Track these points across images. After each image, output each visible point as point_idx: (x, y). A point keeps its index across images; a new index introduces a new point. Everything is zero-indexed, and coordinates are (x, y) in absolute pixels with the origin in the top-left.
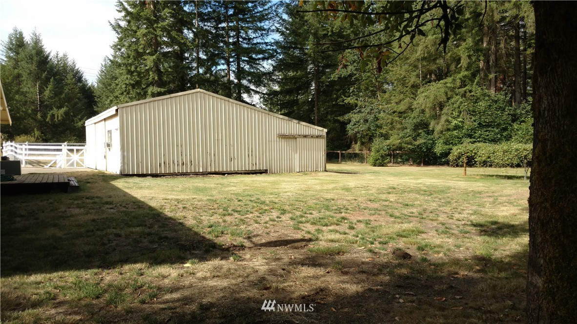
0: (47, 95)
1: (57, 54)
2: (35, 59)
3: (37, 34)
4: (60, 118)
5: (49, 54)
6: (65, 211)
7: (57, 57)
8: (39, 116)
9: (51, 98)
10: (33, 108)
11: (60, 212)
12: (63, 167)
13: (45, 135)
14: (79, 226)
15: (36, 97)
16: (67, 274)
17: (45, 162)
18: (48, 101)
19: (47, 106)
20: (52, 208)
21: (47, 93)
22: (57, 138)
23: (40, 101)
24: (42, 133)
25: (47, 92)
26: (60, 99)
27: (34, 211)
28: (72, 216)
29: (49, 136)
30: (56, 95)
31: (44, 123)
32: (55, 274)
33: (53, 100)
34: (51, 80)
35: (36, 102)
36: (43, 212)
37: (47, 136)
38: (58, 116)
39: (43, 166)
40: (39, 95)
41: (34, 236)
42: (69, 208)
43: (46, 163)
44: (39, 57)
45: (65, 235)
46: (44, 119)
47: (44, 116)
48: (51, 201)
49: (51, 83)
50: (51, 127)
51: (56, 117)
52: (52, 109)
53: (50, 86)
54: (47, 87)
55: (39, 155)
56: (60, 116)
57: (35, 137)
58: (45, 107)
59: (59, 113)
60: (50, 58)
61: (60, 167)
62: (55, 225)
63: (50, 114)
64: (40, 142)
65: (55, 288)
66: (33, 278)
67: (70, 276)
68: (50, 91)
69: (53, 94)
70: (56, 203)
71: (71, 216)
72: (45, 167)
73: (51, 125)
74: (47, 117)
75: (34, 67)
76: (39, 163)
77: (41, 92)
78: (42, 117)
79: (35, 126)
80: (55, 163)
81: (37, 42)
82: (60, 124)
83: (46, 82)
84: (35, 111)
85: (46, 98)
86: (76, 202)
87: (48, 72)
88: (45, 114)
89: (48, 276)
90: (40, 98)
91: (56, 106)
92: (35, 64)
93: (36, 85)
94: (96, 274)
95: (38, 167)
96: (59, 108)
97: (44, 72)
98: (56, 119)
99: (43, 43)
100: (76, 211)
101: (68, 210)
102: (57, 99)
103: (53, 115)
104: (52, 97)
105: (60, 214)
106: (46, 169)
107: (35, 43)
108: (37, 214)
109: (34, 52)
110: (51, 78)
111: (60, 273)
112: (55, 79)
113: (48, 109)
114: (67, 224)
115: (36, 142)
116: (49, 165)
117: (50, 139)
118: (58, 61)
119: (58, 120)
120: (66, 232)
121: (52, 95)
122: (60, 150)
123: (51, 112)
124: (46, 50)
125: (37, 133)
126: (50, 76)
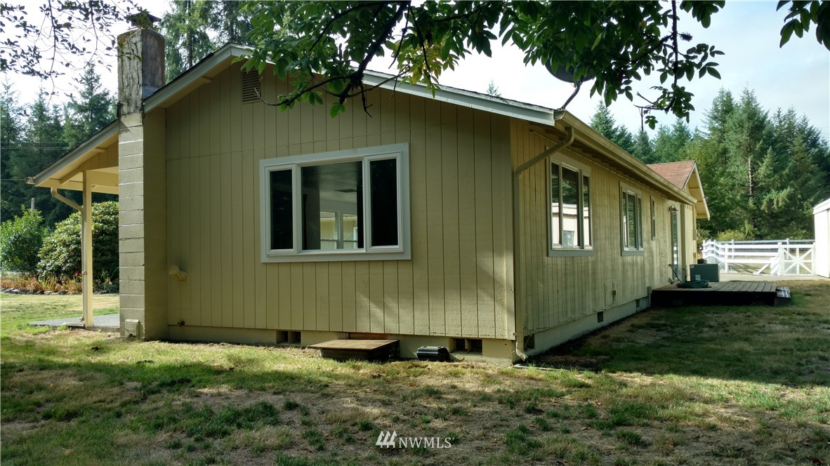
0: (762, 173)
1: (779, 112)
2: (746, 125)
3: (750, 92)
4: (780, 204)
5: (766, 114)
6: (764, 326)
7: (779, 116)
8: (751, 202)
9: (768, 176)
10: (743, 192)
11: (756, 327)
12: (779, 274)
13: (759, 230)
14: (776, 343)
15: (747, 177)
16: (745, 384)
17: (755, 266)
18: (765, 181)
19: (762, 189)
20: (747, 321)
21: (762, 170)
22: (777, 233)
23: (753, 182)
24: (755, 226)
25: (762, 168)
26: (781, 176)
27: (725, 323)
28: (771, 332)
29: (765, 230)
30: (775, 171)
31: (757, 212)
32: (732, 382)
33: (772, 179)
34: (768, 151)
35: (747, 185)
36: (736, 325)
37: (762, 231)
38: (778, 202)
39: (751, 272)
40: (752, 174)
41: (719, 347)
42: (770, 323)
43: (756, 268)
44: (751, 122)
45: (755, 350)
46: (758, 207)
47: (758, 203)
48: (749, 314)
49: (768, 156)
50: (768, 217)
51: (775, 203)
52: (769, 191)
53: (767, 160)
54: (763, 162)
55: (749, 257)
56: (780, 200)
57: (744, 233)
58: (759, 189)
59: (780, 197)
60: (767, 120)
61: (776, 274)
62: (746, 340)
63: (766, 199)
64: (751, 240)
65: (730, 393)
66: (710, 381)
67: (747, 386)
68: (767, 167)
69: (770, 170)
70: (754, 317)
71: (768, 333)
72: (754, 273)
73: (768, 215)
74: (762, 204)
75: (744, 137)
76: (747, 268)
77: (753, 171)
78: (754, 204)
79: (745, 218)
80: (768, 268)
81: (749, 101)
82: (781, 212)
83: (761, 155)
84: (746, 196)
85: (761, 176)
86: (782, 317)
87: (764, 140)
88: (759, 199)
89: (725, 382)
90: (752, 178)
91: (775, 187)
92: (745, 132)
93: (747, 161)
94: (778, 390)
95: (745, 274)
96: (780, 189)
97: (759, 141)
98: (775, 206)
99: (758, 101)
100: (779, 327)
101: (767, 325)
102: (777, 176)
103: (771, 201)
104: (770, 174)
105: (757, 329)
106: (756, 276)
107: (746, 105)
108: (728, 326)
109: (745, 116)
110: (768, 148)
111: (738, 382)
112: (774, 149)
113: (764, 192)
114: (761, 340)
115: (746, 239)
116: (760, 271)
117: (767, 235)
118: (780, 122)
119: (778, 207)
120: (757, 348)
121: (769, 172)
122: (776, 250)
123: (768, 196)
124: (762, 110)
125: (748, 227)
126: (766, 146)
